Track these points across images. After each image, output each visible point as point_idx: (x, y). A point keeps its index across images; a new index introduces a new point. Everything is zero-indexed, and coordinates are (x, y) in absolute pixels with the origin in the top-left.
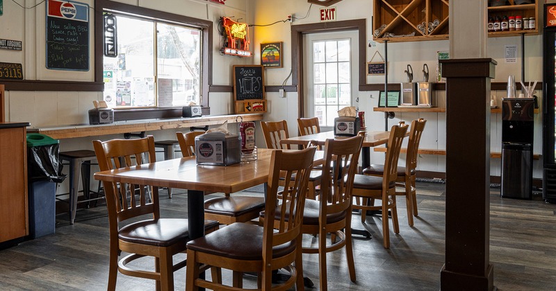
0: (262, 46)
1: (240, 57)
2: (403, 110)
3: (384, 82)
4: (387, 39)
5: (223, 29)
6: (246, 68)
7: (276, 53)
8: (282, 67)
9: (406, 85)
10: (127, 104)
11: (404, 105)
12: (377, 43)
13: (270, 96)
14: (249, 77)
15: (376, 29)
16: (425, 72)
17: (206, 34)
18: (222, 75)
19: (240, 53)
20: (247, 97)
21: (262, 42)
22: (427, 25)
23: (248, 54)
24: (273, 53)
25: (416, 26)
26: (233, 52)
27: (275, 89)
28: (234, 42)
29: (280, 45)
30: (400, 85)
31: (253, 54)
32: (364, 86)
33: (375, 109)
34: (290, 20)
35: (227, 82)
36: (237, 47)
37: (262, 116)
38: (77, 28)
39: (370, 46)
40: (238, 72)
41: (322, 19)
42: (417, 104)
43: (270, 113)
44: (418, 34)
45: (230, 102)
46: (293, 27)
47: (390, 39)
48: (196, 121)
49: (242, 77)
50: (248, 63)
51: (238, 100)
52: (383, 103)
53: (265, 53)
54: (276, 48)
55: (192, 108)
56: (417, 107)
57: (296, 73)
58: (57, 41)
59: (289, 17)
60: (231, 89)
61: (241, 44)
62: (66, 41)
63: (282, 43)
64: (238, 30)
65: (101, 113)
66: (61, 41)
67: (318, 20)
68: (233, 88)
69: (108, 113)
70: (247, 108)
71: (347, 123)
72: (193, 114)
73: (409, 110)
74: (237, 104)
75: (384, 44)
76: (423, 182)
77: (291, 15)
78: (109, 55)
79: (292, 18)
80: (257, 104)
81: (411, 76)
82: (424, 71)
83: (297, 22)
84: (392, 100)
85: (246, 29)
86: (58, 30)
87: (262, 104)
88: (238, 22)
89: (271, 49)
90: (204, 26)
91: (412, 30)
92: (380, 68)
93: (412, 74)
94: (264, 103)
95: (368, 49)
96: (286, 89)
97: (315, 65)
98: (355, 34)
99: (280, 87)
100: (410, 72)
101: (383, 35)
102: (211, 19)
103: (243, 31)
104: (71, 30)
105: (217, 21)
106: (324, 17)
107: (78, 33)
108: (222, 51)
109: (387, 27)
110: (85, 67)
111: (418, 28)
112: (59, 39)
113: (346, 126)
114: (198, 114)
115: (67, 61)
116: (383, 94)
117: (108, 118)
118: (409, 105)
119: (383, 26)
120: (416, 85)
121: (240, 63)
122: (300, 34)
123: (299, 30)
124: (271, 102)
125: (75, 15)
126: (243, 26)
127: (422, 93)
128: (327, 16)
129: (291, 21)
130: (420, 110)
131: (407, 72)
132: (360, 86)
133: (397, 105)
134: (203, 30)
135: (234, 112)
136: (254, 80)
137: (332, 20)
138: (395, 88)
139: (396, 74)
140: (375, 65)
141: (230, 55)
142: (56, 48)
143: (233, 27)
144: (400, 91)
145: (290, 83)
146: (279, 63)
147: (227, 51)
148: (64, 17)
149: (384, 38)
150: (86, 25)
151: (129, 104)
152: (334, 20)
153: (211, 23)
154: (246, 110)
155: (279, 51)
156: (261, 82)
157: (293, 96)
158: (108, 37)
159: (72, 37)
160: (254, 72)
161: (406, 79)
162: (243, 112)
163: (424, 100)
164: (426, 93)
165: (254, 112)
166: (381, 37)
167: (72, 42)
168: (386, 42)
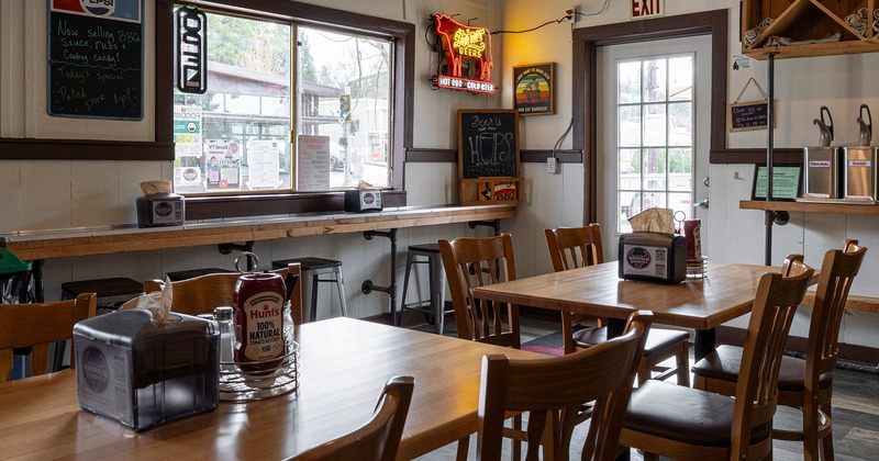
0: (517, 71)
1: (474, 93)
2: (807, 209)
3: (765, 145)
4: (773, 49)
5: (438, 38)
6: (484, 115)
7: (543, 86)
8: (555, 112)
9: (815, 153)
10: (230, 186)
11: (810, 197)
12: (752, 61)
13: (531, 170)
14: (489, 133)
15: (749, 28)
16: (862, 124)
17: (402, 49)
18: (433, 128)
19: (472, 85)
20: (484, 172)
21: (516, 65)
22: (870, 16)
23: (489, 88)
24: (537, 85)
25: (843, 17)
26: (457, 83)
27: (539, 156)
28: (457, 64)
29: (550, 70)
30: (801, 151)
31: (499, 88)
32: (721, 153)
33: (743, 205)
34: (569, 18)
35: (445, 143)
36: (465, 74)
37: (513, 209)
38: (116, 36)
39: (736, 67)
40: (467, 122)
41: (636, 14)
42: (841, 195)
43: (530, 204)
44: (847, 36)
45: (450, 181)
46: (576, 33)
47: (781, 49)
48: (367, 220)
49: (475, 132)
50: (491, 106)
51: (465, 177)
52: (762, 192)
53: (522, 86)
54: (542, 76)
55: (363, 194)
56: (841, 201)
57: (580, 126)
58: (73, 60)
59: (570, 12)
60: (453, 155)
61: (474, 68)
62: (91, 61)
63: (555, 65)
64: (467, 41)
65: (155, 204)
66: (80, 61)
67: (627, 17)
68: (457, 153)
69: (173, 204)
70: (484, 193)
71: (652, 250)
72: (364, 206)
73: (822, 208)
74: (463, 184)
75: (767, 62)
76: (853, 370)
77: (572, 8)
78: (187, 89)
79: (575, 14)
80: (504, 187)
81: (828, 131)
82: (860, 120)
83: (584, 23)
84: (784, 183)
85: (485, 38)
86: (74, 39)
87: (513, 187)
88: (470, 25)
89: (534, 79)
90: (398, 34)
91: (832, 28)
92: (758, 115)
93: (831, 129)
94: (517, 184)
95: (733, 74)
96: (561, 157)
97: (622, 110)
98: (705, 42)
99: (548, 153)
100: (828, 123)
101: (765, 41)
102: (411, 18)
103: (478, 44)
104: (104, 40)
105: (425, 23)
106: (639, 9)
107: (120, 45)
108: (432, 81)
109: (774, 23)
110: (134, 112)
111: (850, 22)
112: (77, 57)
113: (648, 256)
114: (374, 205)
115: (95, 101)
116: (763, 172)
117: (173, 214)
118: (823, 197)
119: (765, 21)
120: (841, 152)
121: (474, 105)
122: (591, 47)
123: (589, 37)
124: (531, 181)
125: (112, 9)
126: (479, 34)
127: (854, 170)
128: (645, 7)
129: (573, 20)
130: (847, 210)
131: (821, 123)
132: (712, 152)
133: (793, 195)
134: (395, 40)
135: (457, 202)
136: (500, 138)
137: (655, 15)
138: (792, 158)
139: (795, 129)
140: (746, 108)
141: (451, 89)
142: (70, 75)
143: (456, 35)
144: (801, 165)
145: (568, 144)
146: (549, 105)
147: (444, 81)
148: (88, 14)
149: (766, 49)
150: (137, 29)
151: (237, 185)
152: (661, 14)
153: (412, 27)
154: (482, 197)
155: (548, 81)
156: (514, 142)
157: (575, 173)
158: (186, 53)
159: (106, 53)
160: (499, 124)
161: (815, 138)
162: (476, 201)
163: (858, 188)
164: (863, 170)
165: (498, 201)
166: (760, 45)
167: (106, 63)
168: (772, 56)
